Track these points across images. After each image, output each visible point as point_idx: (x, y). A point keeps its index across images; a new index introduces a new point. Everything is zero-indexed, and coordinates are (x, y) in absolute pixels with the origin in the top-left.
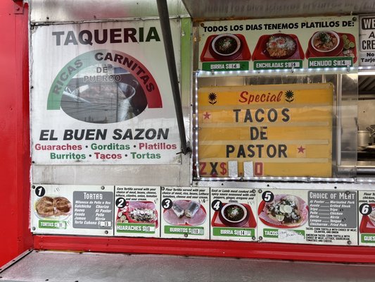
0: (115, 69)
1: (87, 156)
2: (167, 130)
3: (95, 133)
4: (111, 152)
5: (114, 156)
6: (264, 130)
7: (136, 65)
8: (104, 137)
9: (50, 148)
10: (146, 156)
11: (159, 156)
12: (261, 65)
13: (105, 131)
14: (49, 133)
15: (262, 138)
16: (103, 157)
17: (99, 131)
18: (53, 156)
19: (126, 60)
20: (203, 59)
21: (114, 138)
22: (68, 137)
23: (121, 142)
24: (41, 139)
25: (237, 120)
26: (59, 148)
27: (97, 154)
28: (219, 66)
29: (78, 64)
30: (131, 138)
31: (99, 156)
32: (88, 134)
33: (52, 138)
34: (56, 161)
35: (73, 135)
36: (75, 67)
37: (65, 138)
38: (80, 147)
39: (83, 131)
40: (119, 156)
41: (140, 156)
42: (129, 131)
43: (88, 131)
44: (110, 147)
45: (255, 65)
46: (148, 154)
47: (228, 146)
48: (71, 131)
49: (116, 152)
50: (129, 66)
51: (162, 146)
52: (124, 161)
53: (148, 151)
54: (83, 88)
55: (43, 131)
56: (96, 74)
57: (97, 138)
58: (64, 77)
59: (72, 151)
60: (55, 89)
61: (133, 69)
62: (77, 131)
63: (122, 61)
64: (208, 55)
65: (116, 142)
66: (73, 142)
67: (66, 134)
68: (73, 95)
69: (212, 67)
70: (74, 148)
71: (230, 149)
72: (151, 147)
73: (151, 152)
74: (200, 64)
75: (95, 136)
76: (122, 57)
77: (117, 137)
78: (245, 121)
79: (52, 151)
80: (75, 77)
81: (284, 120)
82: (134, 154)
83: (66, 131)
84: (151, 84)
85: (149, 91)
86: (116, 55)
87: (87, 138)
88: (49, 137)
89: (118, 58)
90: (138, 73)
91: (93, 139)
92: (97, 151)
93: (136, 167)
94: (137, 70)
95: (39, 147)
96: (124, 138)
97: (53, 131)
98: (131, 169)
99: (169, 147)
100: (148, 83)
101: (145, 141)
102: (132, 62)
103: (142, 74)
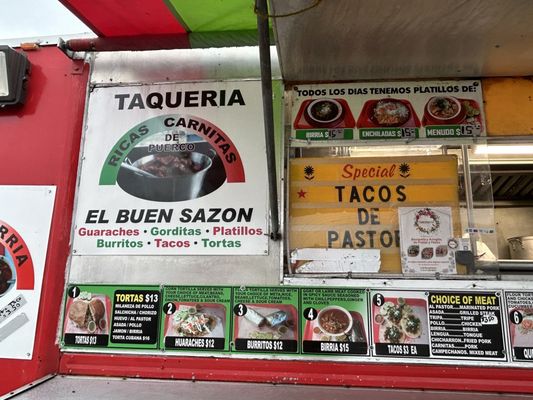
0: (188, 136)
1: (145, 244)
2: (251, 210)
3: (158, 214)
4: (177, 238)
5: (180, 244)
6: (375, 213)
7: (214, 132)
8: (168, 220)
9: (98, 233)
10: (221, 244)
11: (238, 244)
12: (368, 134)
13: (171, 211)
14: (99, 214)
15: (373, 223)
16: (166, 244)
17: (163, 212)
18: (100, 244)
19: (203, 126)
20: (297, 126)
21: (182, 220)
22: (123, 219)
23: (190, 225)
24: (88, 221)
25: (340, 200)
26: (109, 233)
27: (158, 241)
28: (317, 135)
29: (143, 130)
30: (203, 221)
31: (161, 243)
32: (149, 215)
33: (101, 221)
34: (104, 250)
35: (129, 216)
36: (138, 134)
37: (118, 221)
38: (137, 233)
39: (142, 211)
40: (187, 244)
41: (214, 244)
42: (201, 211)
43: (149, 211)
44: (176, 232)
45: (361, 134)
46: (224, 242)
47: (330, 233)
48: (127, 212)
49: (183, 238)
50: (206, 133)
51: (244, 231)
52: (192, 250)
53: (225, 237)
54: (147, 159)
55: (91, 212)
56: (165, 143)
57: (160, 221)
58: (125, 145)
59: (126, 237)
60: (112, 160)
61: (210, 136)
62: (134, 211)
63: (198, 127)
64: (303, 122)
65: (184, 225)
66: (129, 226)
67: (120, 215)
68: (133, 167)
69: (308, 135)
70: (129, 233)
71: (333, 236)
72: (229, 232)
73: (229, 238)
74: (294, 132)
75: (157, 218)
76: (197, 123)
77: (185, 218)
78: (351, 201)
79: (100, 237)
80: (138, 146)
81: (399, 200)
82: (205, 240)
83: (121, 212)
84: (232, 154)
85: (230, 162)
86: (191, 121)
87: (147, 221)
88: (97, 219)
89: (193, 124)
90: (216, 142)
91: (154, 221)
92: (159, 237)
93: (208, 259)
94: (215, 137)
95: (83, 232)
96: (194, 221)
97: (103, 212)
98: (201, 260)
99: (252, 232)
100: (228, 153)
101: (222, 224)
102: (210, 128)
103: (221, 143)
